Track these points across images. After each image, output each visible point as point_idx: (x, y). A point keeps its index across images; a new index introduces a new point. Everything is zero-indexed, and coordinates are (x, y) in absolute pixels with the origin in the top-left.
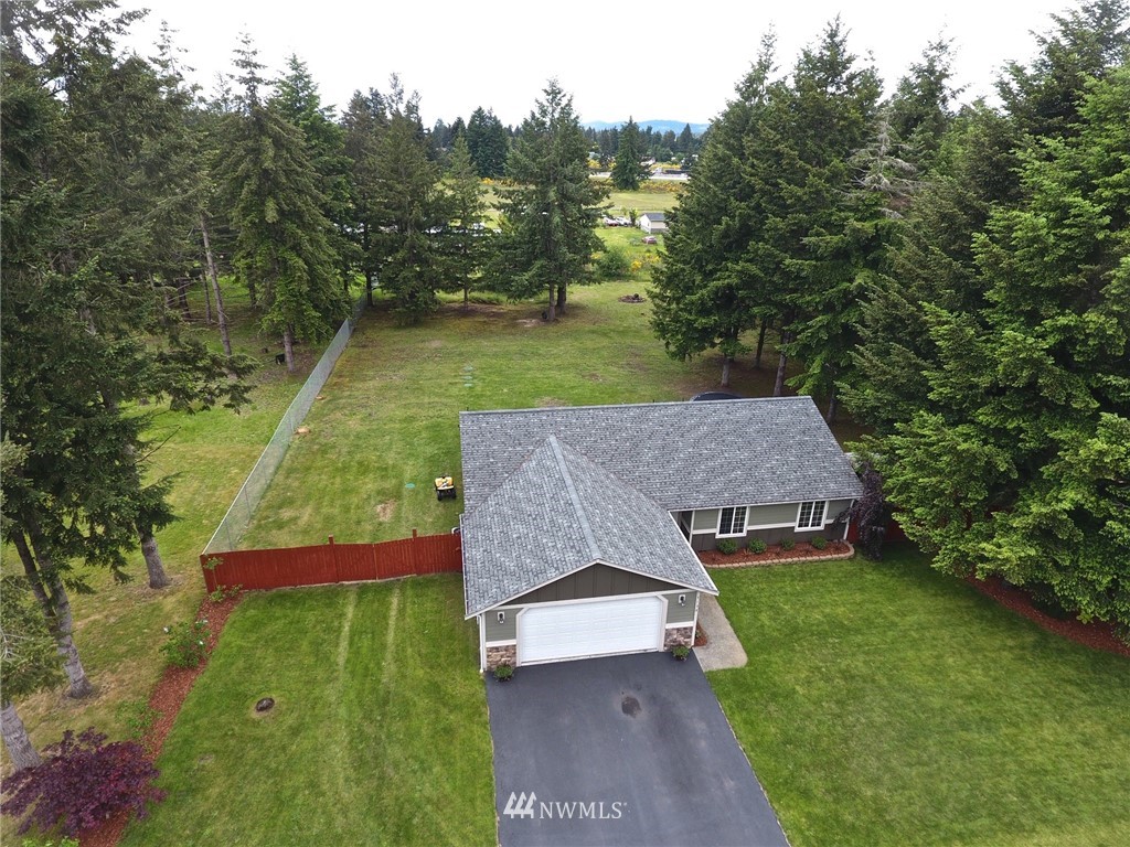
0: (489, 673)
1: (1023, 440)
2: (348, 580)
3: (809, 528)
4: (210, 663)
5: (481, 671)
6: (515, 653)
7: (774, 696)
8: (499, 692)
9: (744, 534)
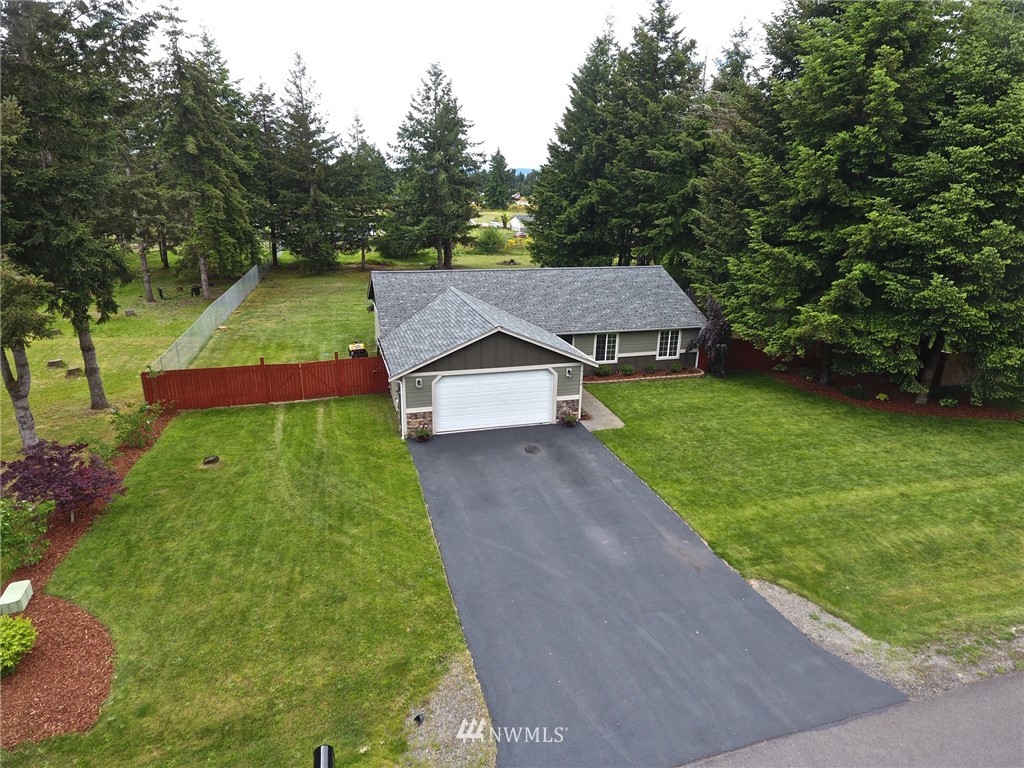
0: (409, 438)
1: (823, 247)
2: (277, 401)
3: (667, 357)
4: (156, 445)
5: (403, 438)
6: (431, 421)
7: (648, 440)
8: (420, 448)
9: (615, 361)
